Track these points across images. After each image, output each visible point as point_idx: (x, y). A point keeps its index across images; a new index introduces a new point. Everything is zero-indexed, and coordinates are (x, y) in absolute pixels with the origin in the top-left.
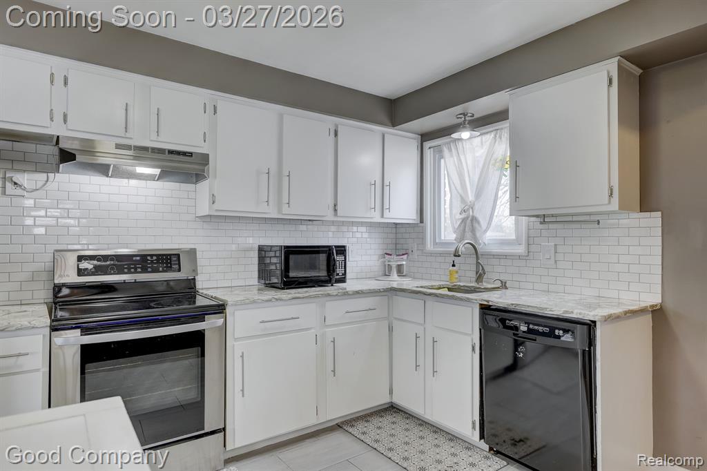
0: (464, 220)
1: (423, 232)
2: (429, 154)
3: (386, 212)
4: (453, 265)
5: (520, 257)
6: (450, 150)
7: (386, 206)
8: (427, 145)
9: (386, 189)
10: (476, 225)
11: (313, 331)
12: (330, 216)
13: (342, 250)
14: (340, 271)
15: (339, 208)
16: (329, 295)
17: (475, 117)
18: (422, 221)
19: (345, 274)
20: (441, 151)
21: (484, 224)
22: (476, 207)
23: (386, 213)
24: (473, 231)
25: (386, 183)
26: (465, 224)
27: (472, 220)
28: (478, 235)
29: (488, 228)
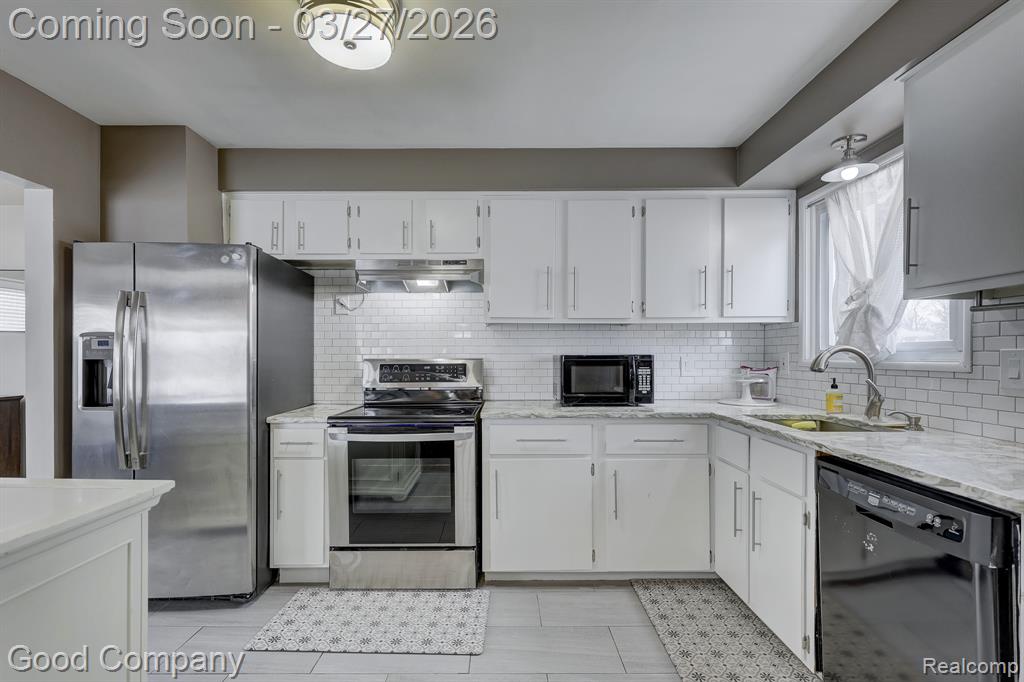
0: (853, 314)
1: (799, 336)
2: (808, 217)
3: (727, 309)
4: (834, 386)
5: (954, 374)
6: (838, 202)
7: (727, 299)
8: (805, 201)
9: (727, 277)
10: (874, 321)
11: (589, 458)
12: (634, 318)
13: (647, 361)
14: (644, 388)
15: (647, 307)
16: (608, 417)
17: (870, 140)
18: (797, 320)
19: (651, 392)
20: (825, 209)
21: (887, 316)
22: (875, 289)
23: (728, 311)
24: (867, 330)
25: (727, 266)
26: (854, 318)
27: (866, 313)
28: (874, 335)
29: (895, 324)
